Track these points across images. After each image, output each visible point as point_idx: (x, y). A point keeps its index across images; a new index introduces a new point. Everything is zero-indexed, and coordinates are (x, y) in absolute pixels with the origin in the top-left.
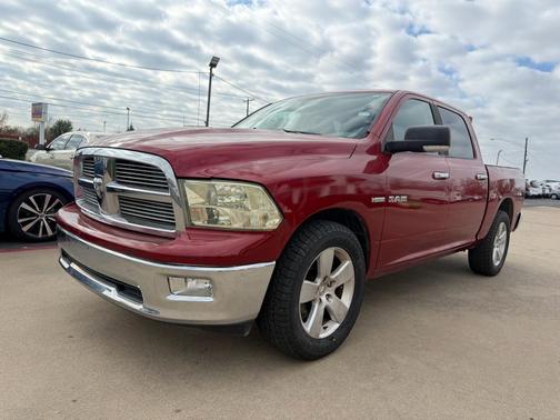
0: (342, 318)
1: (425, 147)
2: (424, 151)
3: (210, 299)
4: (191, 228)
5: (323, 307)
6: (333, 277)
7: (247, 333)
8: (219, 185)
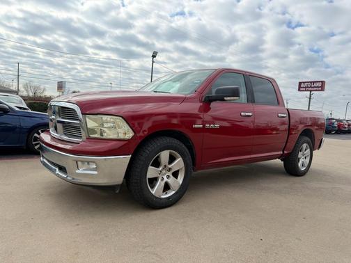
0: (177, 189)
1: (225, 98)
2: (224, 100)
3: (96, 173)
4: (89, 138)
5: (164, 182)
6: (170, 166)
7: (117, 192)
8: (105, 118)
